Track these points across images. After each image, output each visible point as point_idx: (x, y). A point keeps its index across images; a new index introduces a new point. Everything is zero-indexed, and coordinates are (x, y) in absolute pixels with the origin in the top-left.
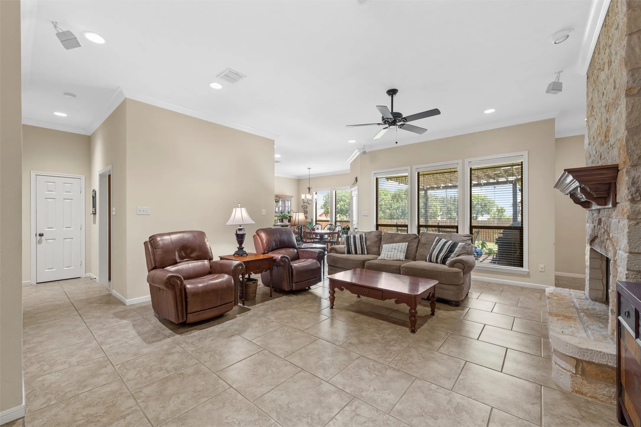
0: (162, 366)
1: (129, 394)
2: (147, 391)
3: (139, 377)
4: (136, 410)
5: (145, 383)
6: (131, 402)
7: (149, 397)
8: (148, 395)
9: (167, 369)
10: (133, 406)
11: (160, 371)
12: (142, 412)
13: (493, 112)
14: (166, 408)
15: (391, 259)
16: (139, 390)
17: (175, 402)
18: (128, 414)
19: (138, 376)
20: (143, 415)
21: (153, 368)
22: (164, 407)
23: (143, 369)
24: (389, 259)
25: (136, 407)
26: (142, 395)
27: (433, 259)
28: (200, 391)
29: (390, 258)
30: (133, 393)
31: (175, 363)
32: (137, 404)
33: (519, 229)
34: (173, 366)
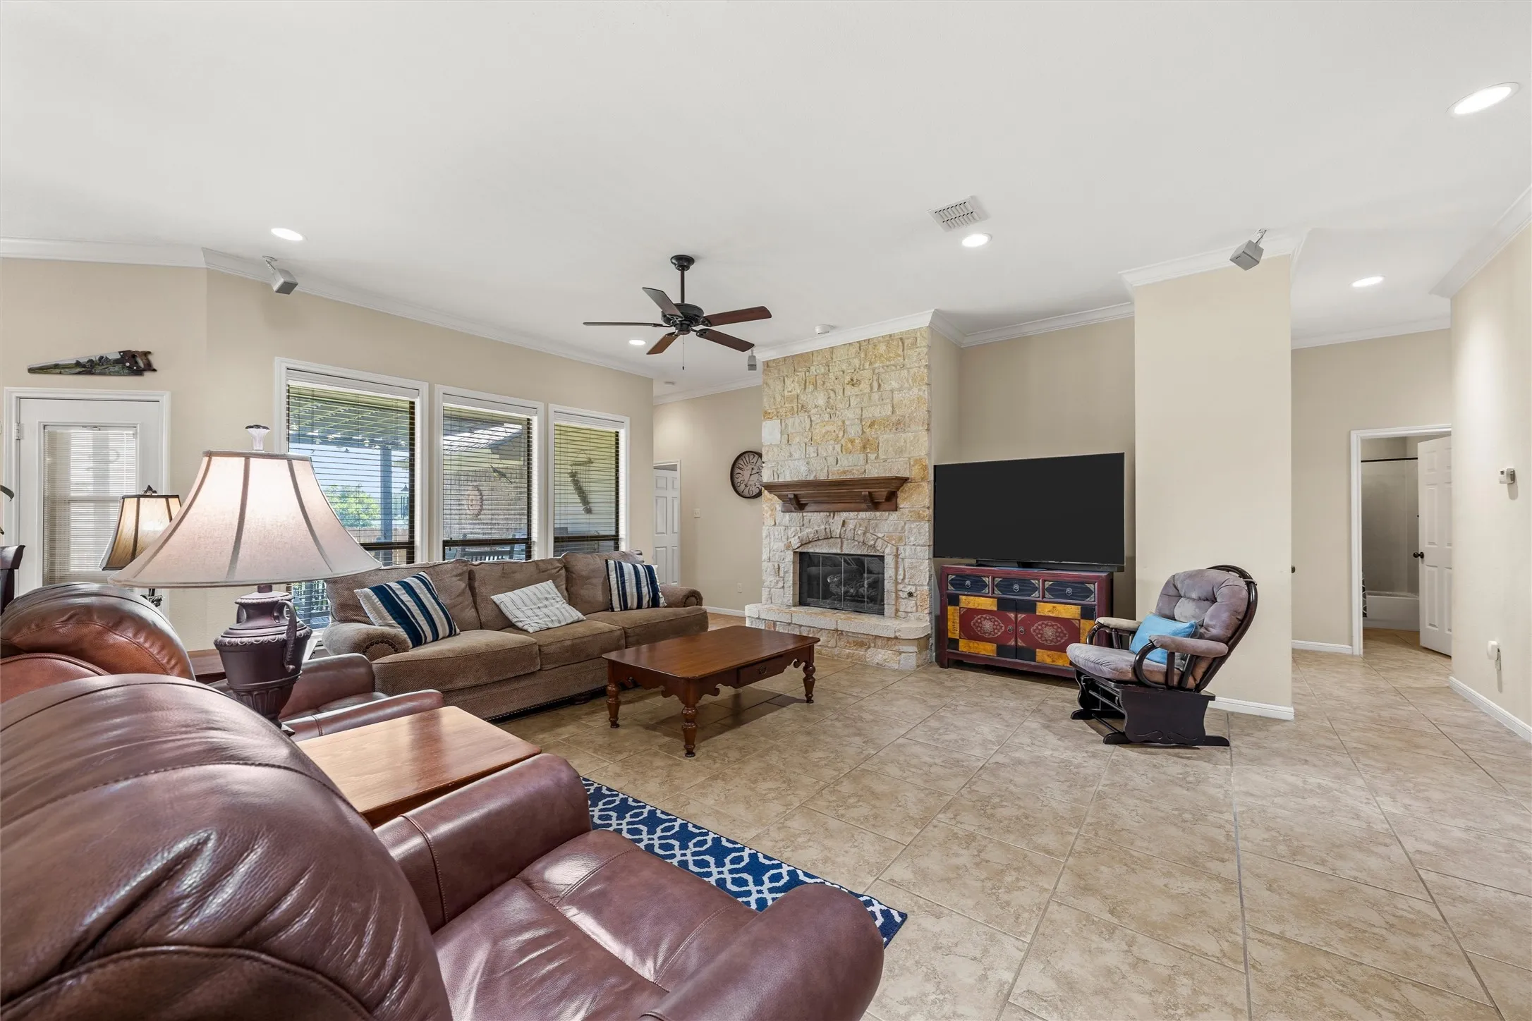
0: (1125, 968)
1: (1251, 970)
2: (1210, 945)
3: (1206, 994)
4: (1255, 930)
5: (1202, 965)
6: (1256, 951)
7: (1215, 930)
8: (1216, 934)
9: (1126, 948)
10: (1257, 941)
11: (1145, 961)
12: (1246, 918)
13: (642, 346)
14: (1202, 890)
15: (563, 624)
16: (1225, 960)
17: (1179, 884)
18: (1272, 935)
19: (1203, 1000)
20: (1246, 912)
21: (1149, 986)
22: (1202, 894)
23: (1176, 1006)
24: (559, 625)
25: (1252, 935)
26: (1225, 946)
27: (632, 604)
28: (1126, 865)
29: (559, 622)
30: (1242, 968)
31: (1094, 946)
32: (1245, 937)
33: (613, 539)
34: (1106, 945)
